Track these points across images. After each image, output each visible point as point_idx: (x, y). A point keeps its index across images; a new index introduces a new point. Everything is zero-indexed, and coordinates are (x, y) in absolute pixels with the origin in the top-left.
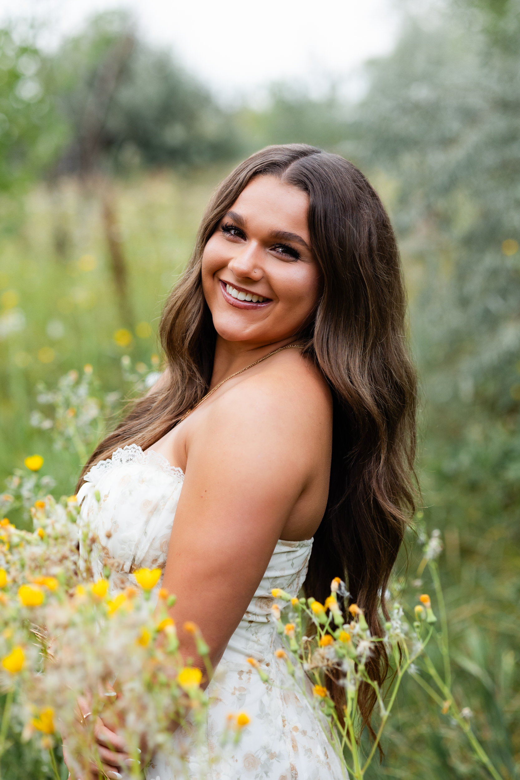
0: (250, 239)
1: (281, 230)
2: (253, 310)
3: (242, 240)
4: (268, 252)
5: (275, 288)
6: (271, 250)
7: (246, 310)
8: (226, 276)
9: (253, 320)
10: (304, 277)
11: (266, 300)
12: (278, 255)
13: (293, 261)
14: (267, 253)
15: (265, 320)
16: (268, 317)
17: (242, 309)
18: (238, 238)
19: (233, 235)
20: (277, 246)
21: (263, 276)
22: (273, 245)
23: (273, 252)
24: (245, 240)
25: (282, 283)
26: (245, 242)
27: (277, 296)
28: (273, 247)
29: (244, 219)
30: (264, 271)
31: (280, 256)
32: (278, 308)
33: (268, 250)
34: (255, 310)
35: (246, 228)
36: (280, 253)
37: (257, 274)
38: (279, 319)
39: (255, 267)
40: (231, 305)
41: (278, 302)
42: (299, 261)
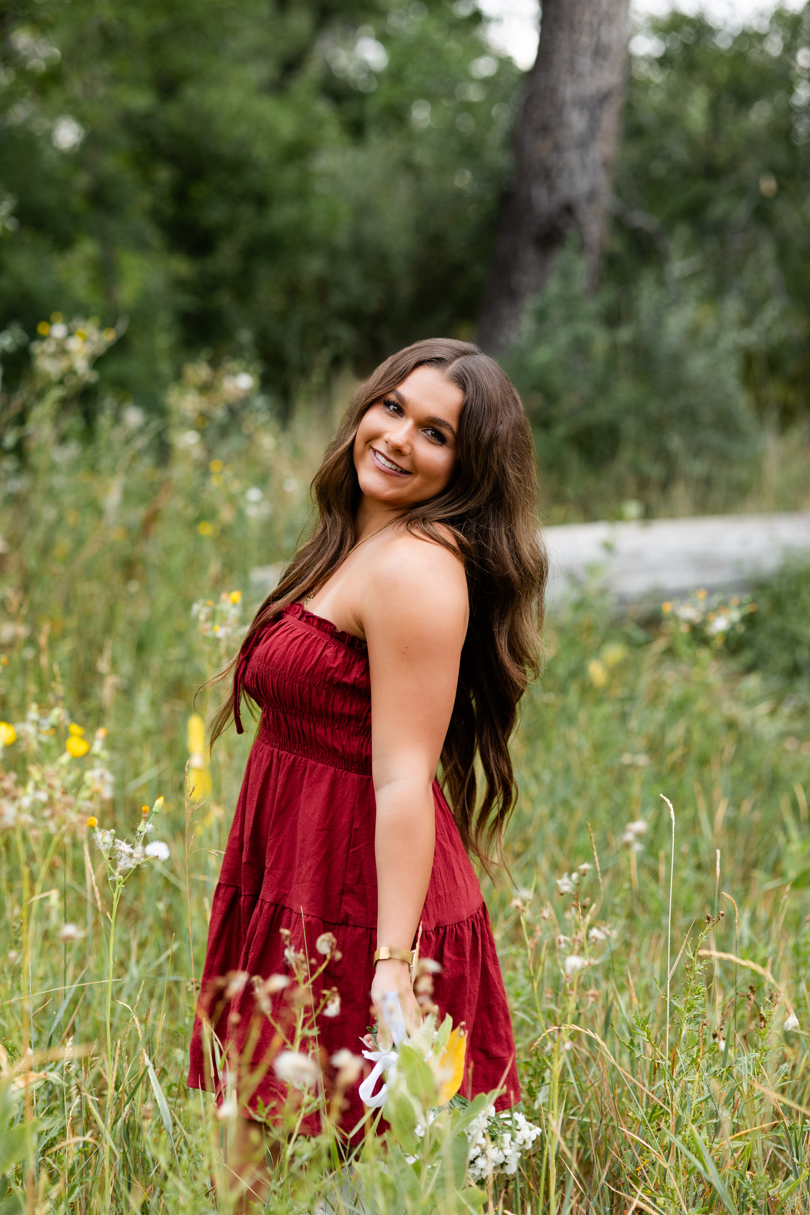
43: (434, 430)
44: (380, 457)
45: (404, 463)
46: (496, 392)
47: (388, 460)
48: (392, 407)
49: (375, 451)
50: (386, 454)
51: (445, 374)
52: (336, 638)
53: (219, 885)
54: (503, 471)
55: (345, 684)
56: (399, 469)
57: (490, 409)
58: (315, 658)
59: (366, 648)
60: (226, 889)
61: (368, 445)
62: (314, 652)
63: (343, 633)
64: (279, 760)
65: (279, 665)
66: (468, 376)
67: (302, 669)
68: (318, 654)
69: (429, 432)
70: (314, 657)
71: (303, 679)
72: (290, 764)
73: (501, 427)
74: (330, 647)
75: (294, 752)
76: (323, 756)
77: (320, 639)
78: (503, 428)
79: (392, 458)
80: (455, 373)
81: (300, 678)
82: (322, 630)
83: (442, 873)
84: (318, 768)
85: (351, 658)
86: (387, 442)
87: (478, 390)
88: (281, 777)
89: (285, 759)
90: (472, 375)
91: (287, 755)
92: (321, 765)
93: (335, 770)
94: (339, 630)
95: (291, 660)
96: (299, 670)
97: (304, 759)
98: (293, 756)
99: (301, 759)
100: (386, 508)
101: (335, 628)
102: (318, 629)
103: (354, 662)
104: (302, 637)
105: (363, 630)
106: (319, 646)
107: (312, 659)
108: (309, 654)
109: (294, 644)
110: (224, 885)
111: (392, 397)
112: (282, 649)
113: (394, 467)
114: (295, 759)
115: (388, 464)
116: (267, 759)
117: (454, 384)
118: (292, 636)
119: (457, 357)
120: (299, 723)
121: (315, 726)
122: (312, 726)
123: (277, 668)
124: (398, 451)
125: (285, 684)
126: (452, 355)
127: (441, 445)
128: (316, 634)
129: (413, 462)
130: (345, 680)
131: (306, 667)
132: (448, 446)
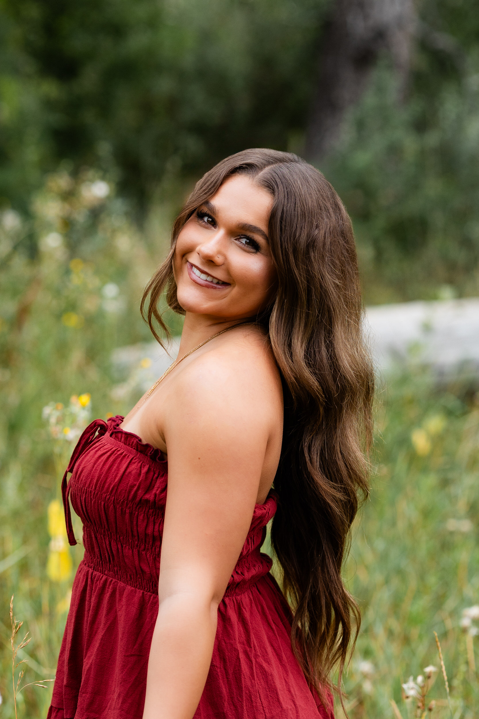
0: (219, 228)
1: (248, 223)
2: (212, 290)
3: (212, 227)
4: (234, 242)
5: (233, 274)
6: (236, 240)
7: (206, 288)
8: (194, 259)
9: (212, 298)
10: (261, 268)
11: (225, 284)
12: (241, 245)
13: (253, 253)
14: (231, 242)
15: (222, 300)
16: (225, 298)
17: (203, 286)
18: (209, 225)
19: (205, 222)
20: (242, 237)
21: (224, 263)
22: (239, 236)
23: (237, 242)
24: (215, 227)
25: (240, 270)
26: (215, 229)
27: (234, 281)
28: (238, 237)
29: (217, 209)
30: (226, 258)
31: (243, 246)
32: (234, 291)
33: (233, 239)
34: (214, 290)
35: (218, 217)
36: (244, 244)
37: (219, 259)
38: (234, 301)
39: (219, 253)
40: (194, 282)
41: (234, 287)
42: (258, 253)
43: (247, 238)
44: (195, 270)
45: (219, 274)
46: (311, 198)
47: (203, 272)
48: (206, 219)
49: (192, 265)
50: (200, 267)
51: (255, 180)
52: (141, 452)
53: (51, 708)
54: (323, 277)
55: (147, 501)
56: (215, 281)
57: (303, 214)
58: (119, 475)
59: (167, 463)
60: (57, 712)
61: (184, 259)
62: (118, 469)
63: (147, 446)
64: (92, 581)
65: (85, 483)
66: (278, 180)
67: (106, 486)
68: (122, 470)
69: (244, 241)
70: (117, 473)
71: (108, 497)
72: (101, 585)
73: (316, 232)
74: (135, 463)
75: (106, 572)
76: (131, 578)
77: (125, 455)
78: (319, 234)
79: (206, 269)
80: (265, 178)
81: (104, 495)
82: (129, 445)
83: (262, 696)
84: (126, 591)
85: (154, 474)
86: (199, 254)
87: (289, 194)
88: (93, 599)
89: (97, 581)
90: (283, 180)
91: (100, 576)
92: (129, 587)
93: (143, 593)
94: (144, 442)
95: (96, 478)
96: (103, 487)
97: (114, 580)
98: (104, 577)
99: (112, 580)
100: (209, 323)
101: (140, 440)
102: (125, 444)
103: (157, 478)
104: (108, 454)
105: (164, 440)
106: (124, 462)
107: (116, 476)
108: (113, 471)
109: (100, 461)
110: (55, 708)
111: (205, 209)
112: (89, 467)
113: (209, 279)
114: (106, 581)
115: (203, 277)
116: (83, 581)
117: (265, 189)
118: (100, 453)
119: (269, 163)
120: (107, 543)
121: (122, 547)
122: (119, 546)
123: (84, 486)
124: (209, 261)
125: (91, 502)
126: (262, 161)
127: (256, 253)
128: (123, 448)
129: (228, 272)
130: (147, 496)
131: (110, 484)
132: (262, 254)
